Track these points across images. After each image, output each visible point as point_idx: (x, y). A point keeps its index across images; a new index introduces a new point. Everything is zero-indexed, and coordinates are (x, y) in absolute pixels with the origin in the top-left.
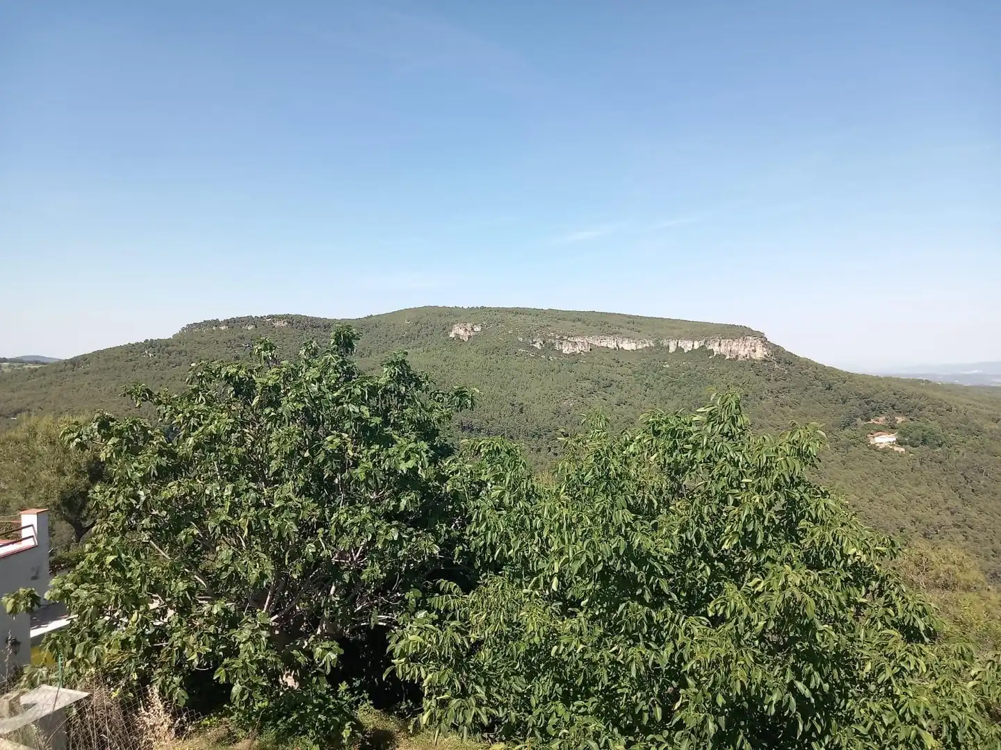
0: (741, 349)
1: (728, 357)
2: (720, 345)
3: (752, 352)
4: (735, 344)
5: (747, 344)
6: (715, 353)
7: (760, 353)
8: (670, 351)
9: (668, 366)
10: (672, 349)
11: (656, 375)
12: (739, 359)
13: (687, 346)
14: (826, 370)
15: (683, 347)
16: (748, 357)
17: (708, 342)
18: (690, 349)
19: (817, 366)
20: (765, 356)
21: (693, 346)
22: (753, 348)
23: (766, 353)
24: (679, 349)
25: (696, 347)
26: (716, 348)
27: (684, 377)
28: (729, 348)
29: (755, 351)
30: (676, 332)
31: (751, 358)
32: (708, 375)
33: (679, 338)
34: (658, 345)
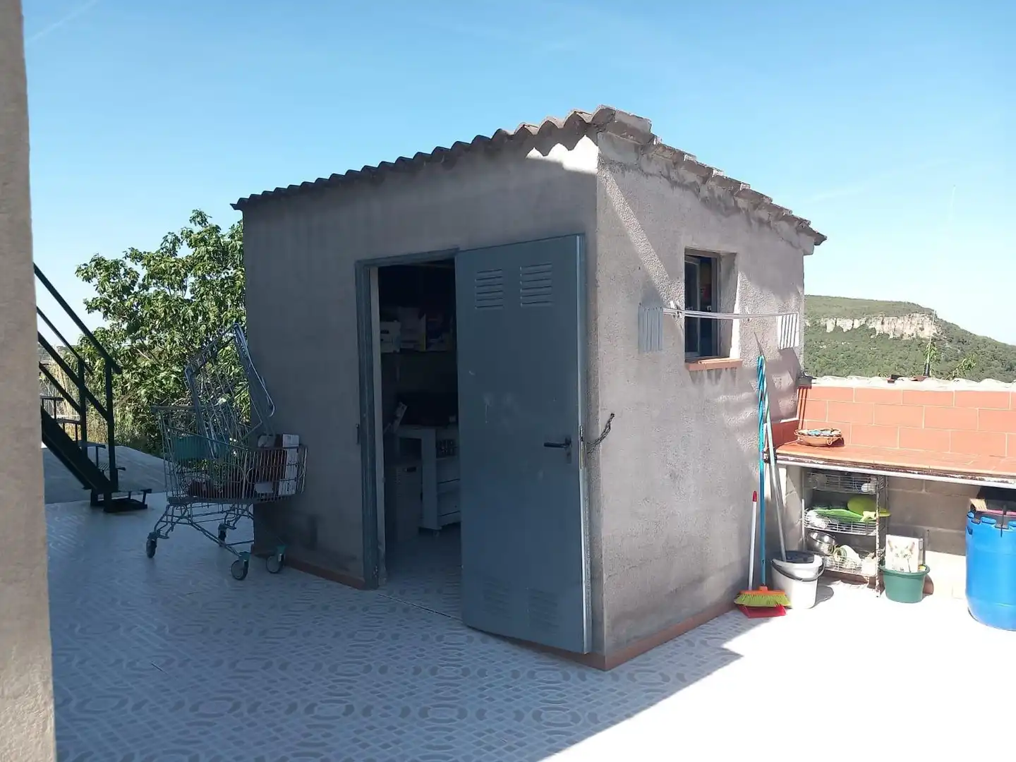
0: (906, 328)
1: (891, 337)
2: (883, 323)
3: (919, 331)
4: (900, 321)
5: (913, 322)
6: (877, 333)
7: (929, 331)
8: (828, 331)
9: (825, 347)
10: (830, 328)
11: (812, 356)
12: (905, 338)
13: (846, 324)
14: (1007, 349)
15: (841, 326)
16: (914, 336)
17: (870, 321)
18: (850, 329)
19: (996, 344)
20: (934, 334)
21: (853, 324)
22: (921, 326)
23: (935, 332)
24: (838, 329)
25: (857, 326)
26: (878, 327)
27: (843, 358)
28: (893, 327)
29: (922, 329)
30: (835, 310)
31: (918, 337)
32: (869, 356)
33: (839, 316)
34: (814, 324)
